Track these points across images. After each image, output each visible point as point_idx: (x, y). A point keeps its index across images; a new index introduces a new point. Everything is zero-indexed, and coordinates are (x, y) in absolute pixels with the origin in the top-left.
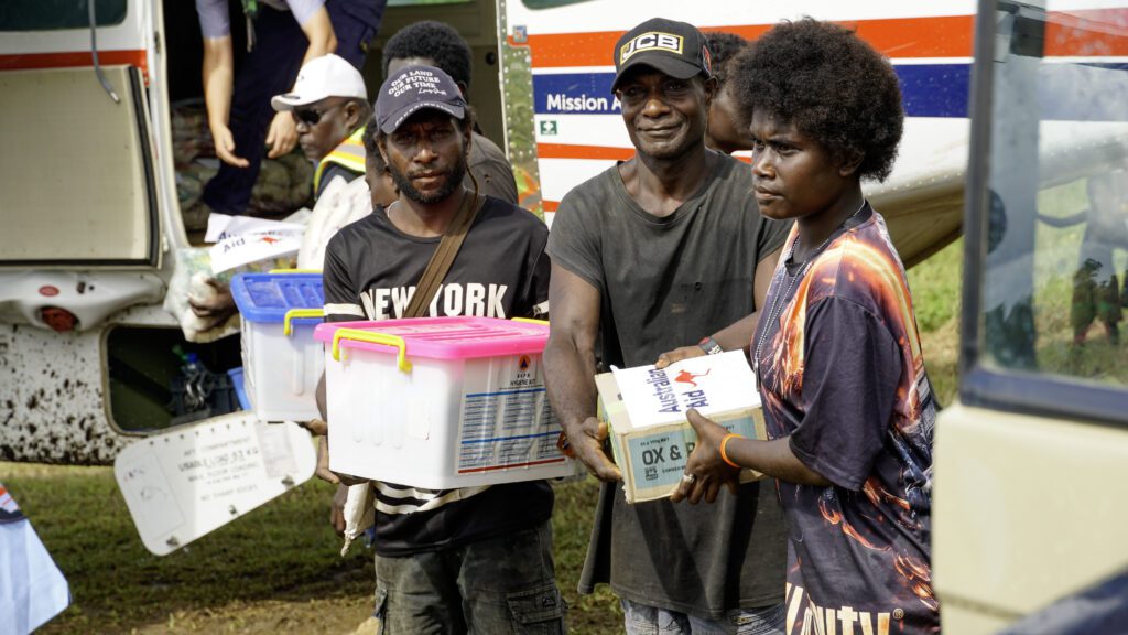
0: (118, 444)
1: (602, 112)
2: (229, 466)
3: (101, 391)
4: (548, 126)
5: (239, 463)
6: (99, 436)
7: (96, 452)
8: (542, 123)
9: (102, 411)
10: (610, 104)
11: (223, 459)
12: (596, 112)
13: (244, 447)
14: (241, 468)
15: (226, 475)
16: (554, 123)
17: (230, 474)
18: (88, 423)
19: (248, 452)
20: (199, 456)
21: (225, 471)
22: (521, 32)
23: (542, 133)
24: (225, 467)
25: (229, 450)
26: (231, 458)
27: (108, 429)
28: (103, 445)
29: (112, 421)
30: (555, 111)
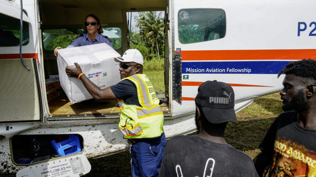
0: (17, 168)
1: (203, 73)
2: (60, 172)
3: (10, 154)
4: (186, 77)
5: (63, 171)
6: (9, 167)
7: (8, 171)
8: (184, 76)
9: (10, 160)
10: (205, 71)
11: (58, 170)
12: (201, 73)
13: (65, 166)
14: (64, 172)
15: (59, 174)
16: (188, 76)
17: (60, 174)
18: (5, 164)
19: (67, 168)
20: (49, 170)
21: (59, 173)
22: (179, 50)
23: (184, 79)
24: (58, 172)
25: (60, 168)
26: (60, 169)
27: (13, 164)
28: (11, 169)
29: (14, 162)
30: (188, 72)
